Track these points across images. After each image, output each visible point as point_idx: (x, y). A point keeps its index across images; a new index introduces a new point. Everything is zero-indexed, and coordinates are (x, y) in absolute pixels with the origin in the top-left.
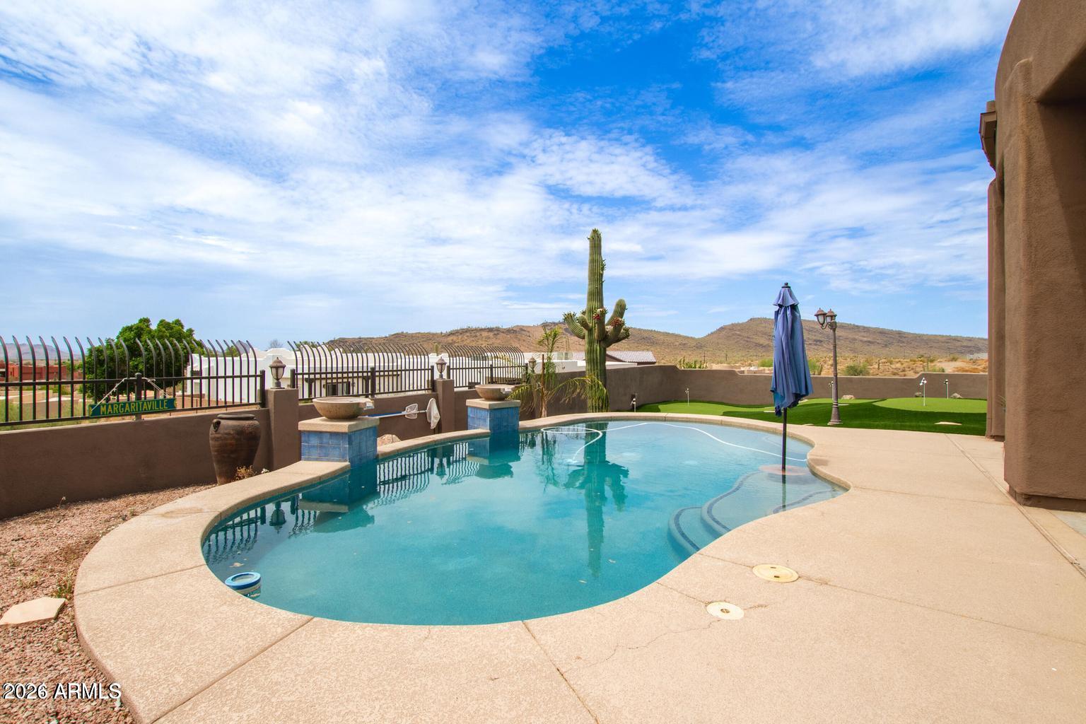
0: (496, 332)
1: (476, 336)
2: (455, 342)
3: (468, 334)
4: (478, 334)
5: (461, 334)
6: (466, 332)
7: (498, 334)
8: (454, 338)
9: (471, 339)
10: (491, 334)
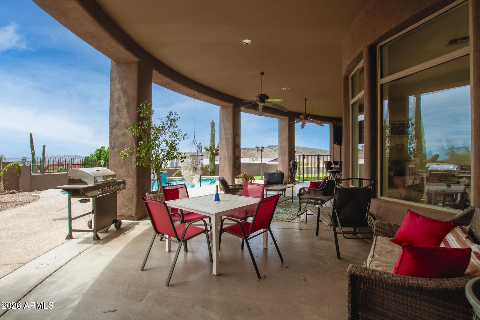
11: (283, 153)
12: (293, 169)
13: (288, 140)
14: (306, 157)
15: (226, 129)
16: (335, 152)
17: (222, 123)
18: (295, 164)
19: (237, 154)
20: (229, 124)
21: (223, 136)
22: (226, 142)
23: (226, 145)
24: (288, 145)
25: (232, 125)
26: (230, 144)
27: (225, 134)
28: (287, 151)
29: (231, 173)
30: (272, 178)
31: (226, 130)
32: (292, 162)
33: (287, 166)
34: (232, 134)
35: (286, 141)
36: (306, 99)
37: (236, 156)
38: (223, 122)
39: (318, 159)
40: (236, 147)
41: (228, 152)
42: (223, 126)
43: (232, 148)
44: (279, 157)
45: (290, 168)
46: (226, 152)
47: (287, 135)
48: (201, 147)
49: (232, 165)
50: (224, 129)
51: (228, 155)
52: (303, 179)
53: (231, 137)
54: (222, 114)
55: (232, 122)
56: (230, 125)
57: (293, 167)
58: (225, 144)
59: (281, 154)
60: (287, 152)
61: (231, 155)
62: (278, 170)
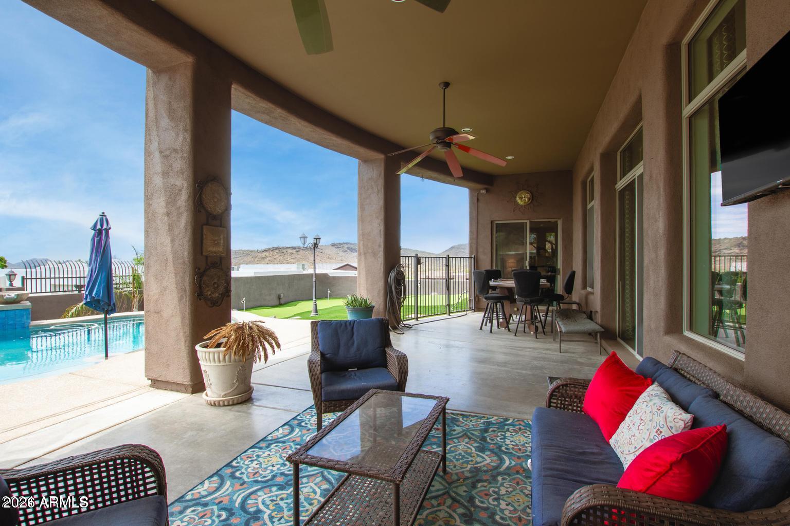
0: (298, 250)
1: (283, 252)
2: (267, 257)
3: (277, 251)
4: (284, 251)
5: (272, 251)
6: (276, 249)
7: (299, 251)
8: (267, 254)
9: (280, 254)
10: (294, 251)
11: (370, 251)
12: (396, 292)
13: (382, 216)
14: (421, 262)
15: (168, 153)
16: (480, 250)
17: (155, 133)
18: (400, 279)
19: (211, 248)
20: (177, 136)
21: (158, 181)
22: (168, 203)
23: (168, 214)
24: (382, 228)
25: (188, 136)
26: (182, 210)
27: (165, 174)
28: (380, 246)
29: (187, 322)
30: (342, 342)
31: (166, 157)
32: (393, 275)
33: (381, 284)
34: (188, 173)
35: (377, 218)
36: (447, 85)
37: (207, 257)
38: (158, 126)
39: (448, 266)
40: (207, 224)
41: (173, 241)
42: (156, 144)
43: (189, 227)
44: (359, 261)
45: (388, 291)
46: (167, 240)
47: (382, 203)
48: (105, 227)
49: (188, 293)
50: (161, 152)
51: (175, 253)
52: (417, 314)
53: (185, 185)
54: (155, 98)
55: (189, 127)
56: (181, 138)
57: (396, 288)
58: (165, 210)
59: (365, 254)
60: (382, 249)
61: (186, 254)
62: (359, 297)
